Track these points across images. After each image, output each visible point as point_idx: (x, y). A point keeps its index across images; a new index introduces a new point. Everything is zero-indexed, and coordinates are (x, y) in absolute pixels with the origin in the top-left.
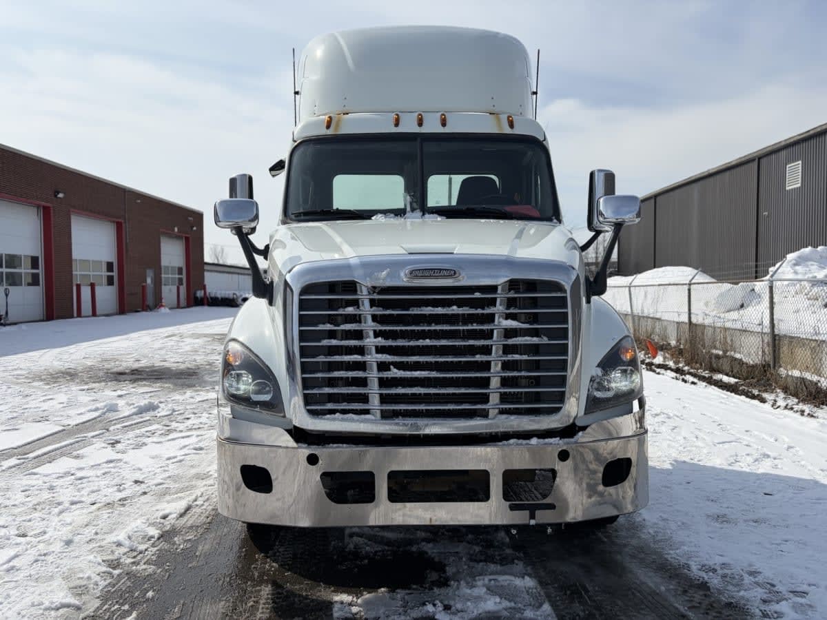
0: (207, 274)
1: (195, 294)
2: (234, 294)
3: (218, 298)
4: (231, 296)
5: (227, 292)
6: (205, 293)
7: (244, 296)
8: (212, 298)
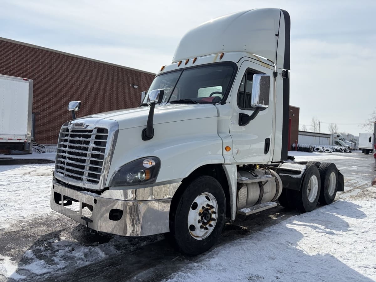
0: (299, 136)
1: (292, 145)
2: (310, 146)
3: (302, 148)
4: (308, 147)
5: (307, 145)
6: (296, 145)
7: (318, 147)
8: (299, 147)
